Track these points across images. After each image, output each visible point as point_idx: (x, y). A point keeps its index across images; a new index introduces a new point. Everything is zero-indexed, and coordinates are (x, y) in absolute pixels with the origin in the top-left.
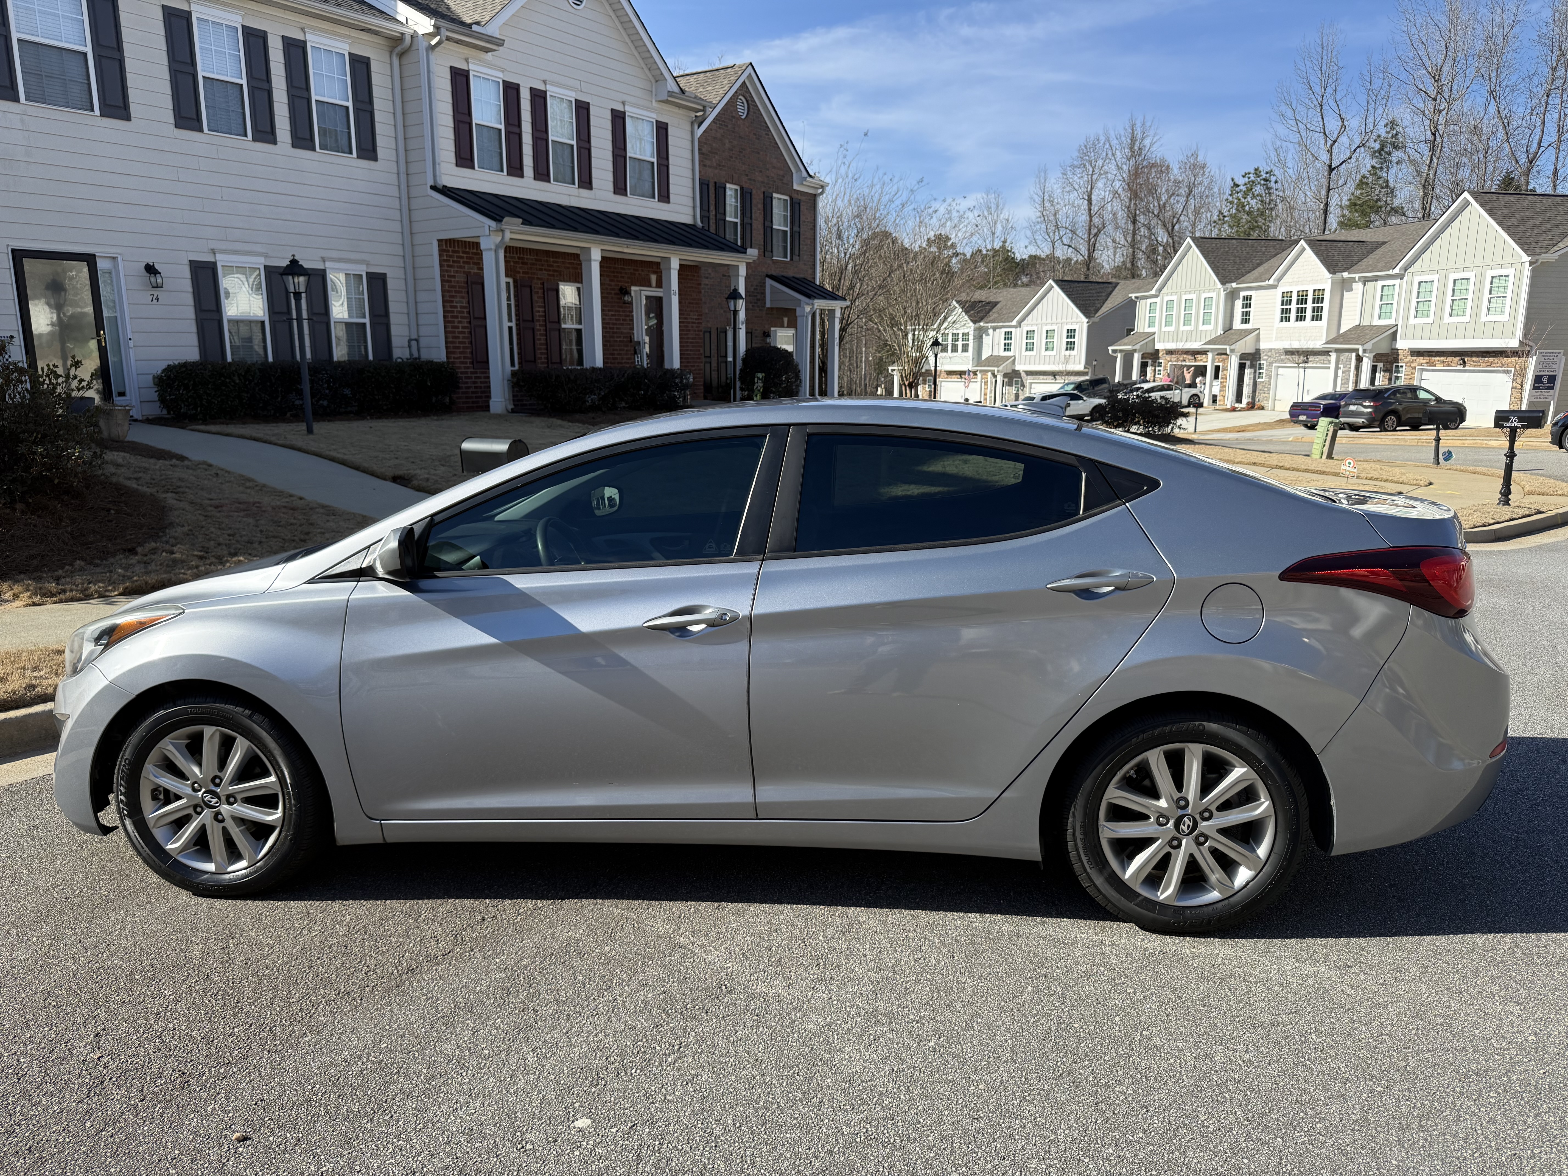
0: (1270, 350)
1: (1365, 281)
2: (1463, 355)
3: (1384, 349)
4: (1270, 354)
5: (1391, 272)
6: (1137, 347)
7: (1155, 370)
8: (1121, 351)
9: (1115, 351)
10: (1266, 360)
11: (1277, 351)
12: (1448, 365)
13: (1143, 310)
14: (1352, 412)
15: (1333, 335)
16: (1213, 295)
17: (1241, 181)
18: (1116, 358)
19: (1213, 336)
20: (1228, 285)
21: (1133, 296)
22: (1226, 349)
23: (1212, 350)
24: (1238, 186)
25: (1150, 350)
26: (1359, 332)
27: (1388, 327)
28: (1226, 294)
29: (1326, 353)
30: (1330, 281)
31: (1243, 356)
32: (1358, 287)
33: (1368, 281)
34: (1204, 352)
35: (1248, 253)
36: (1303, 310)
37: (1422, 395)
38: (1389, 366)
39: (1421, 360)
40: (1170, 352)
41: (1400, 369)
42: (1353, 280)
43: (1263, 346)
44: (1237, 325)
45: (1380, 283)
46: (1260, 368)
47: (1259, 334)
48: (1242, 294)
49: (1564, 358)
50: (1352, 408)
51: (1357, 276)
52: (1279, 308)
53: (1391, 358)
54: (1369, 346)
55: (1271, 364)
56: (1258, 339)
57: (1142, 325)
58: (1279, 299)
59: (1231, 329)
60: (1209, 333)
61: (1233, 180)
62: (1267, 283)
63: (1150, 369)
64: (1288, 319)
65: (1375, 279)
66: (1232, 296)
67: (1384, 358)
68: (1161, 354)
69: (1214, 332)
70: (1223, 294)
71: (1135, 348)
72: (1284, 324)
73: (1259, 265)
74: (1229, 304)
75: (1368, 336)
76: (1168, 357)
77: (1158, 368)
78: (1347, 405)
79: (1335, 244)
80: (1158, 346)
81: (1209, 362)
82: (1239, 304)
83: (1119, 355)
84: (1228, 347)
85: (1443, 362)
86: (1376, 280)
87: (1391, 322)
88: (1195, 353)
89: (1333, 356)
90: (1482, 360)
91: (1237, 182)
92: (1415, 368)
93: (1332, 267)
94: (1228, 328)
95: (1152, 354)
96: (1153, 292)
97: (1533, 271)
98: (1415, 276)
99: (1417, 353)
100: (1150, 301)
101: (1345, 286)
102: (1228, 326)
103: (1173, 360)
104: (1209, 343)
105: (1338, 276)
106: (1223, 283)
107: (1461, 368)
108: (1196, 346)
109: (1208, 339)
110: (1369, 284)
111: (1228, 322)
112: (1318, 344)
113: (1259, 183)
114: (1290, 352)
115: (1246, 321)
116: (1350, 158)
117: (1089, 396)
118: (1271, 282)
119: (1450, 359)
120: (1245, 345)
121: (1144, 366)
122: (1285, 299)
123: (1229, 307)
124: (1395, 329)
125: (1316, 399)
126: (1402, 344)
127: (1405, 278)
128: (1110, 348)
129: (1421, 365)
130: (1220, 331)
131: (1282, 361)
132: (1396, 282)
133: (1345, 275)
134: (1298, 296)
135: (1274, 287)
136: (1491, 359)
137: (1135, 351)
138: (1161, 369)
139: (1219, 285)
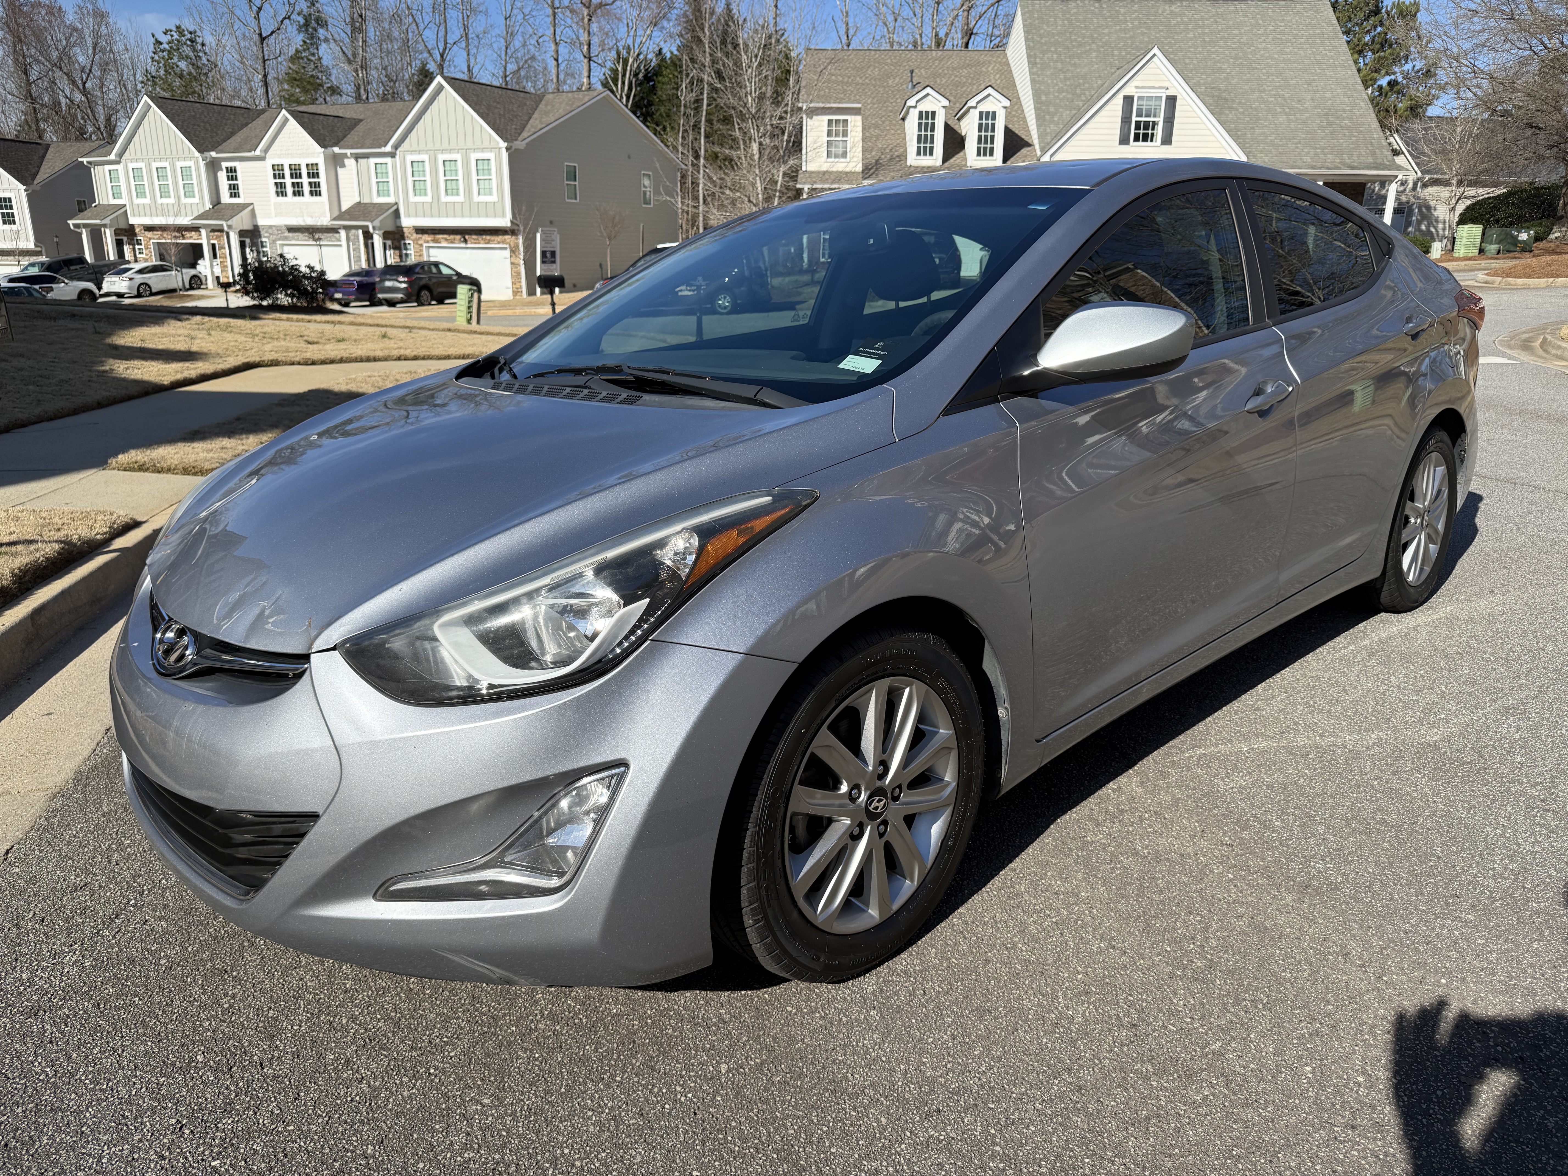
0: (270, 227)
1: (357, 157)
2: (464, 233)
3: (390, 227)
4: (270, 231)
5: (383, 150)
6: (107, 221)
7: (134, 249)
8: (85, 226)
9: (76, 226)
10: (268, 237)
11: (278, 228)
12: (452, 242)
13: (101, 176)
14: (389, 288)
15: (336, 213)
16: (191, 163)
17: (164, 39)
18: (81, 234)
19: (201, 211)
20: (207, 154)
21: (85, 160)
22: (222, 225)
23: (205, 226)
24: (161, 43)
25: (122, 225)
26: (361, 210)
27: (389, 205)
28: (206, 164)
29: (334, 230)
30: (322, 155)
31: (242, 233)
32: (350, 163)
33: (361, 158)
34: (196, 229)
35: (217, 120)
36: (299, 185)
37: (445, 271)
38: (397, 244)
39: (426, 237)
40: (149, 228)
41: (408, 246)
42: (345, 156)
43: (261, 222)
44: (226, 198)
45: (373, 161)
46: (263, 246)
47: (253, 211)
48: (224, 165)
49: (558, 236)
50: (388, 284)
51: (349, 152)
52: (272, 182)
53: (397, 236)
54: (377, 223)
55: (274, 242)
56: (253, 214)
57: (104, 195)
58: (271, 173)
59: (219, 203)
60: (195, 207)
61: (153, 36)
62: (253, 153)
63: (127, 249)
64: (284, 194)
65: (367, 156)
66: (213, 167)
67: (391, 236)
68: (137, 230)
69: (200, 206)
70: (202, 164)
71: (104, 222)
72: (281, 198)
73: (233, 134)
74: (212, 176)
75: (373, 214)
76: (149, 234)
77: (137, 247)
78: (382, 281)
79: (317, 117)
80: (133, 221)
81: (203, 239)
82: (222, 176)
83: (84, 231)
84: (224, 223)
85: (446, 240)
86: (368, 158)
87: (391, 200)
88: (181, 230)
89: (343, 233)
90: (480, 238)
91: (160, 39)
92: (421, 245)
93: (322, 142)
94: (216, 202)
95: (125, 230)
96: (112, 157)
97: (510, 156)
98: (408, 155)
99: (421, 231)
100: (107, 168)
101: (336, 162)
102: (215, 200)
103: (155, 238)
104: (196, 218)
105: (330, 150)
106: (201, 151)
107: (463, 245)
108: (184, 220)
109: (196, 214)
110: (361, 161)
111: (214, 196)
112: (325, 220)
113: (185, 44)
114: (292, 229)
115: (234, 194)
116: (279, 29)
117: (71, 279)
118: (258, 152)
119: (452, 237)
120: (242, 221)
121: (119, 244)
122: (277, 172)
123: (212, 179)
124: (395, 207)
125: (344, 276)
126: (407, 222)
127: (397, 157)
128: (70, 222)
129: (427, 242)
130: (208, 206)
131: (286, 238)
132: (388, 160)
133: (336, 150)
134: (291, 169)
135: (262, 158)
136: (488, 237)
137: (105, 226)
138: (142, 247)
139: (197, 154)
